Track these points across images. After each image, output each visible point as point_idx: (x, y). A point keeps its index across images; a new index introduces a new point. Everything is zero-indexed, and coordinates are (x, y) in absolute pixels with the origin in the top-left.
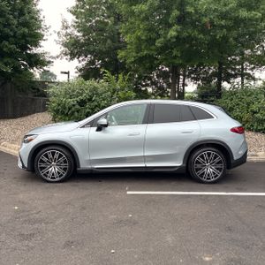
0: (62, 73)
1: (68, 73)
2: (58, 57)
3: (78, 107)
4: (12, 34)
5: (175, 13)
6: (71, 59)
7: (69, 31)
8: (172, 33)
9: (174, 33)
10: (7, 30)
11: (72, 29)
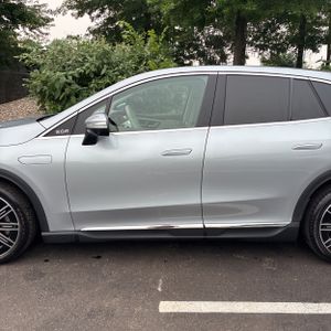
2: (59, 11)
3: (76, 86)
6: (80, 14)
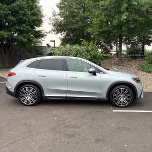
0: (51, 41)
1: (54, 41)
2: (49, 32)
4: (27, 20)
5: (125, 5)
7: (56, 17)
8: (124, 17)
9: (125, 17)
10: (25, 18)
11: (58, 16)
